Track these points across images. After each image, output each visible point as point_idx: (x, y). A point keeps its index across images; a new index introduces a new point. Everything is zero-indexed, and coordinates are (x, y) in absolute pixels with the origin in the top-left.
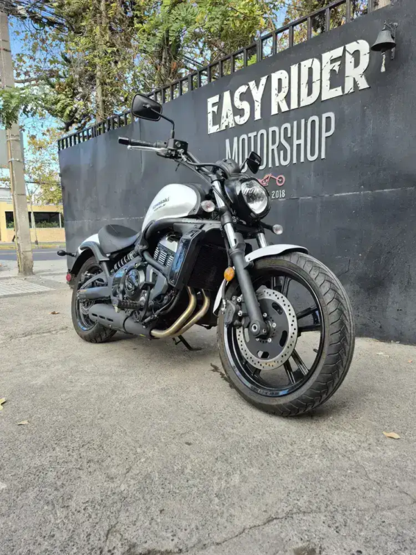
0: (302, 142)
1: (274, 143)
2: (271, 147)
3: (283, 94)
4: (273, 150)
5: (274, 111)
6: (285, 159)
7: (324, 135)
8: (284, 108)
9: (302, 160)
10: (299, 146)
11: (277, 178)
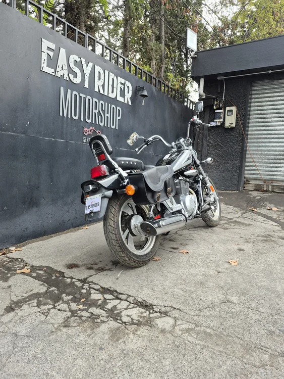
0: (109, 115)
1: (96, 109)
2: (94, 111)
3: (101, 82)
4: (95, 113)
5: (96, 89)
6: (102, 122)
7: (118, 118)
8: (102, 92)
9: (109, 126)
10: (107, 117)
11: (97, 132)
